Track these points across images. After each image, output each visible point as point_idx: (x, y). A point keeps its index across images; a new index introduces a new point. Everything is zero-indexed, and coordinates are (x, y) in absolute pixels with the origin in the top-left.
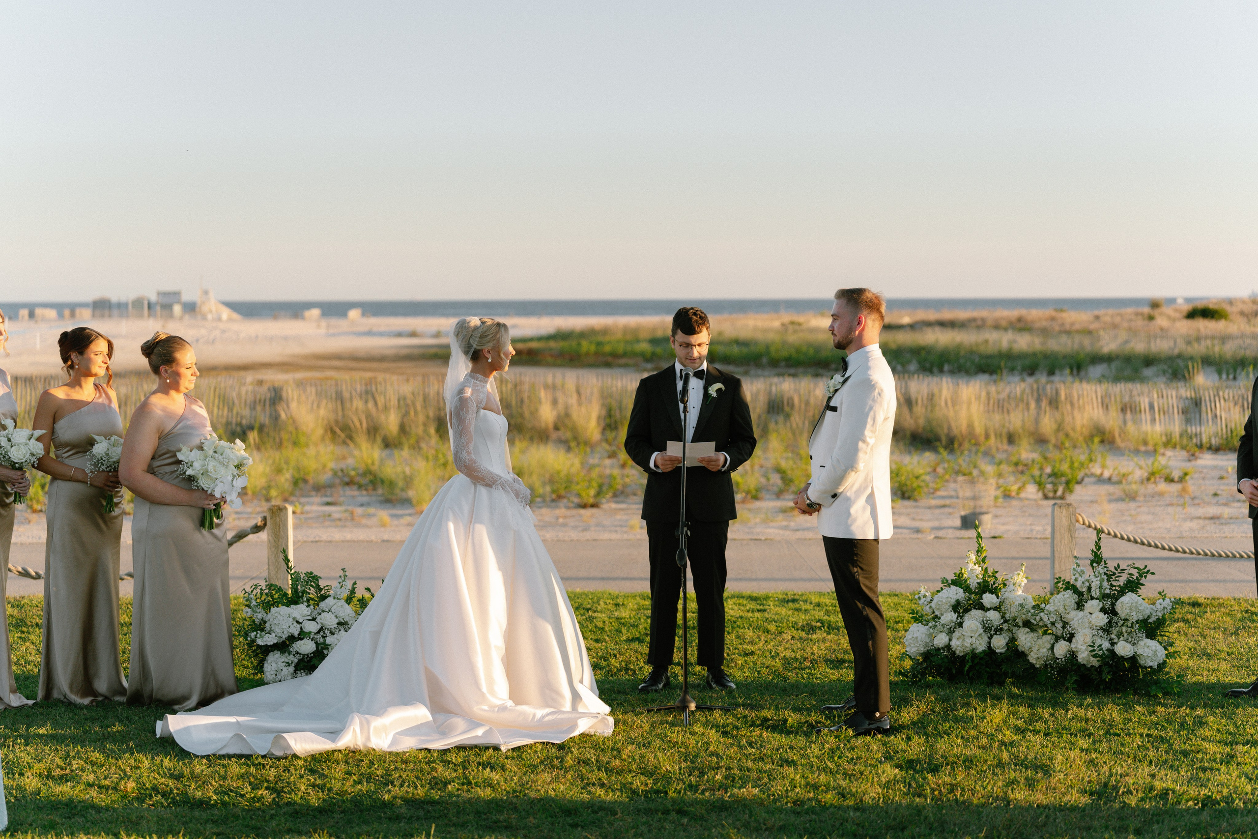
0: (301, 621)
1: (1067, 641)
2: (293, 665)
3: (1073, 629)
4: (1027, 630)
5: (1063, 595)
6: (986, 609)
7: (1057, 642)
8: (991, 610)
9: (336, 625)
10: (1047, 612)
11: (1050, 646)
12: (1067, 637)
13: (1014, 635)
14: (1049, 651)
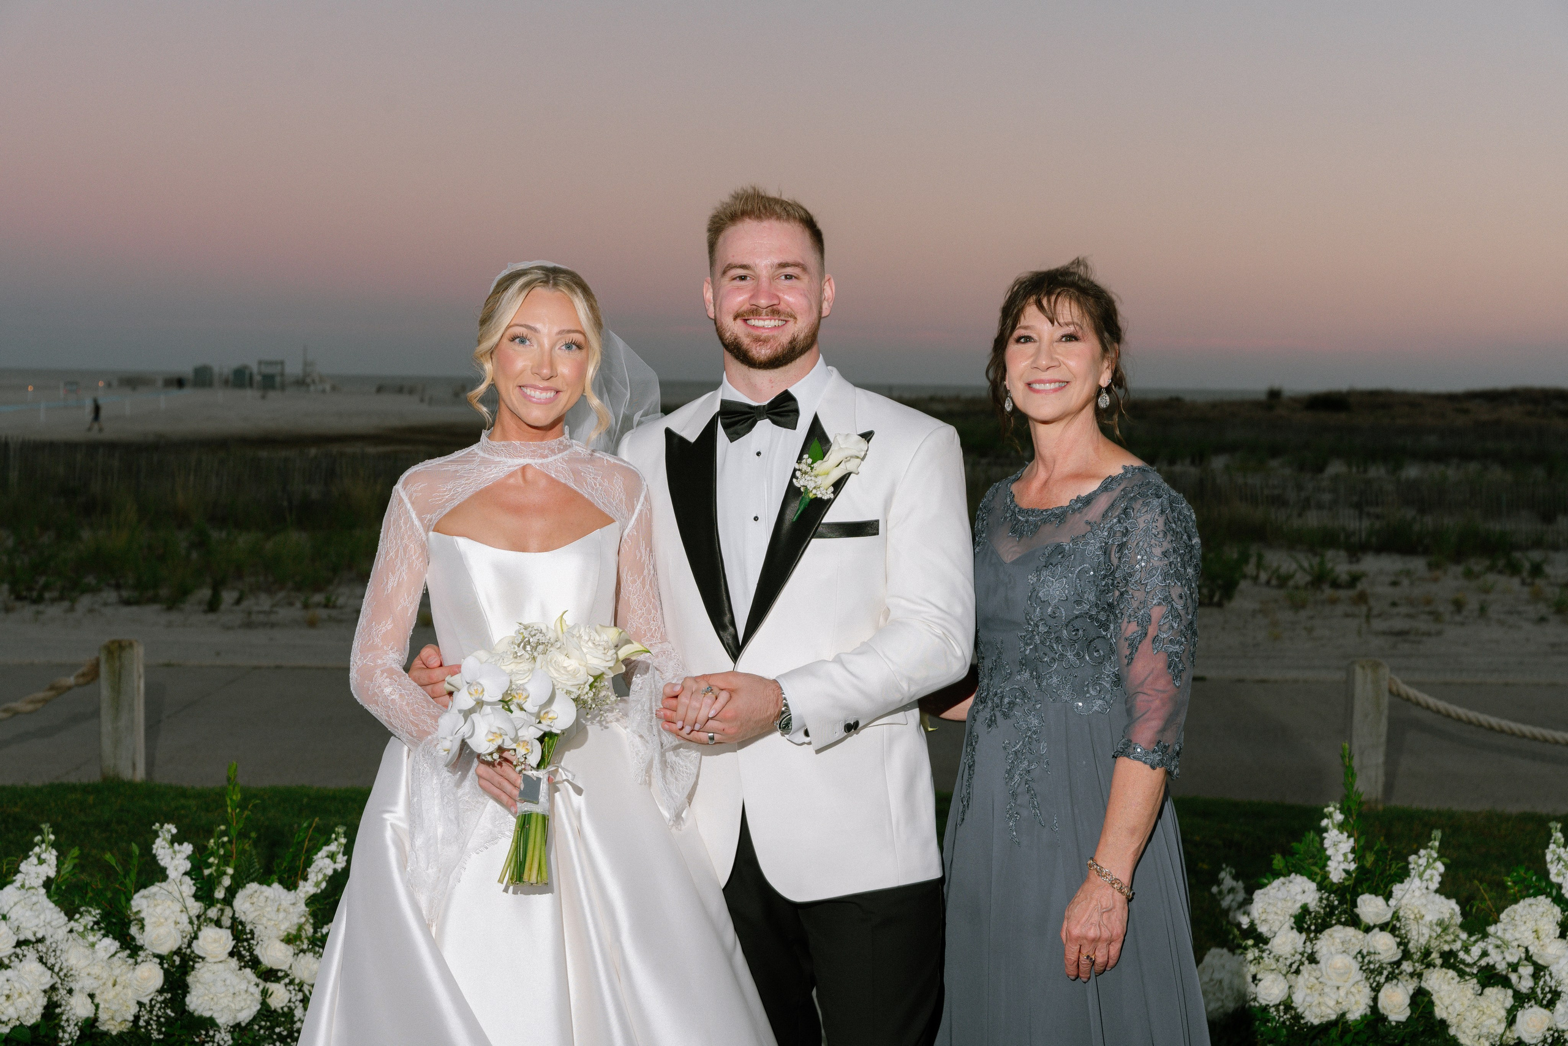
1: (1547, 1006)
3: (1559, 983)
4: (1451, 973)
5: (1530, 905)
6: (1365, 926)
7: (1522, 1007)
8: (1377, 930)
9: (15, 947)
10: (1499, 942)
11: (1503, 1013)
12: (1543, 999)
13: (1424, 985)
14: (1503, 1025)
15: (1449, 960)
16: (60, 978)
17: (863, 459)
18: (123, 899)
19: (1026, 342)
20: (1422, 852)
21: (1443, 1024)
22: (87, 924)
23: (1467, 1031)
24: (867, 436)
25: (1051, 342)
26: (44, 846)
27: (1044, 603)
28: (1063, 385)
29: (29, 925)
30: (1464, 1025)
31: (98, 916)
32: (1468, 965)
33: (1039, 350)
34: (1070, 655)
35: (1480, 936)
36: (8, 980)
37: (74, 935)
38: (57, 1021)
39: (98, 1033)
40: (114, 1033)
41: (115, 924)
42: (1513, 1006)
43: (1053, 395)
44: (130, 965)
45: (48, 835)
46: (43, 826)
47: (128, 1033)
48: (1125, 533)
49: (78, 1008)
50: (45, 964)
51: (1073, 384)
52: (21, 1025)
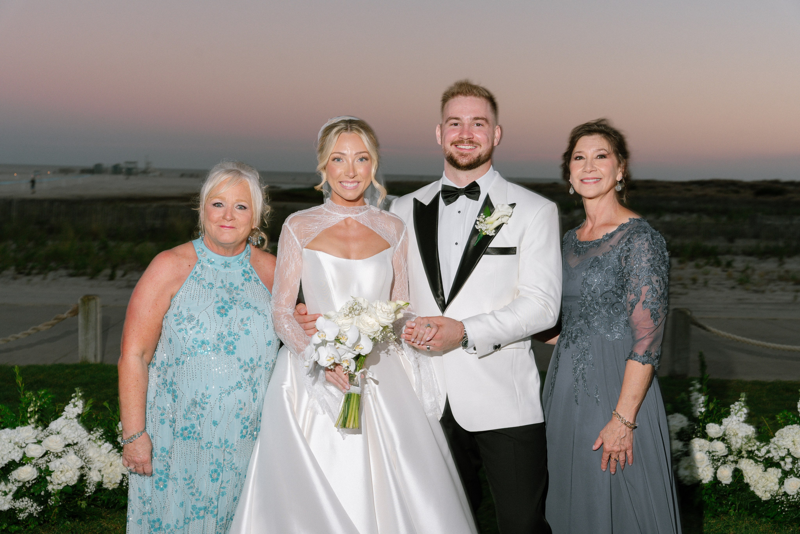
0: (24, 445)
2: (11, 493)
4: (752, 461)
5: (790, 429)
6: (710, 438)
7: (787, 477)
8: (715, 440)
9: (64, 448)
10: (776, 446)
11: (777, 480)
12: (797, 474)
13: (738, 466)
14: (778, 486)
15: (751, 455)
16: (85, 462)
17: (510, 217)
18: (114, 424)
19: (580, 159)
20: (737, 403)
21: (747, 485)
22: (97, 436)
23: (760, 488)
24: (513, 205)
25: (592, 159)
26: (76, 399)
27: (590, 286)
28: (598, 180)
29: (70, 437)
30: (758, 486)
31: (102, 433)
32: (760, 457)
33: (586, 163)
34: (603, 311)
35: (765, 443)
36: (61, 464)
37: (91, 441)
38: (83, 484)
39: (103, 489)
40: (110, 489)
41: (110, 436)
42: (781, 477)
43: (594, 185)
44: (118, 456)
45: (78, 393)
46: (76, 389)
47: (117, 489)
48: (629, 250)
49: (94, 477)
50: (78, 455)
51: (603, 179)
52: (67, 485)
